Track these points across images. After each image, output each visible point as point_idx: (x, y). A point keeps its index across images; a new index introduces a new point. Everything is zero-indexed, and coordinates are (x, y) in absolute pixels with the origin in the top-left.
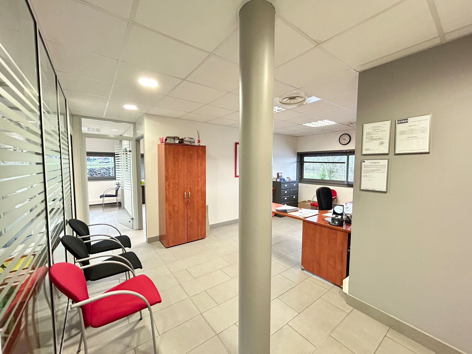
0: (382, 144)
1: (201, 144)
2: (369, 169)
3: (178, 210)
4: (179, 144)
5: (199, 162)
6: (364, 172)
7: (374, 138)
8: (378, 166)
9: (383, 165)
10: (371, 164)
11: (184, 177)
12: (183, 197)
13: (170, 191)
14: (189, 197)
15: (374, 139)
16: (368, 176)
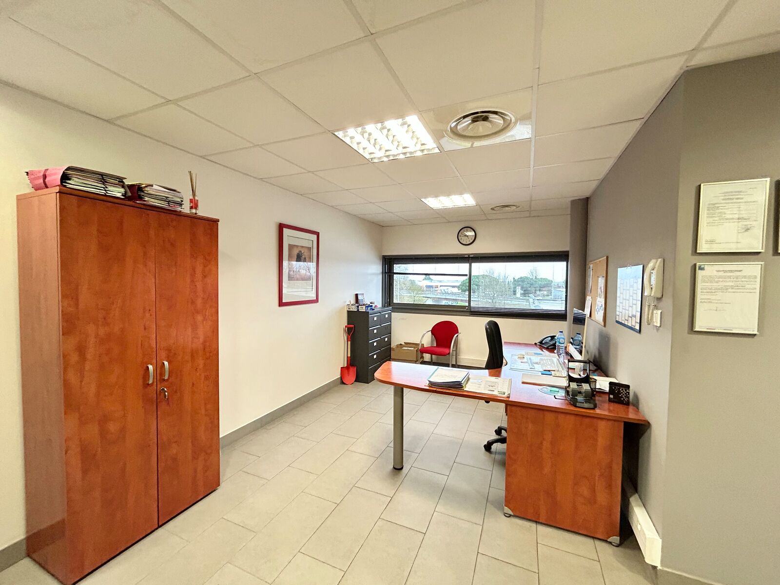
0: (747, 230)
1: (202, 212)
2: (715, 284)
3: (123, 430)
4: (124, 202)
5: (199, 269)
6: (701, 292)
7: (728, 216)
8: (737, 277)
9: (750, 277)
10: (721, 274)
11: (148, 315)
12: (141, 382)
13: (87, 368)
14: (166, 377)
15: (727, 219)
16: (713, 301)
